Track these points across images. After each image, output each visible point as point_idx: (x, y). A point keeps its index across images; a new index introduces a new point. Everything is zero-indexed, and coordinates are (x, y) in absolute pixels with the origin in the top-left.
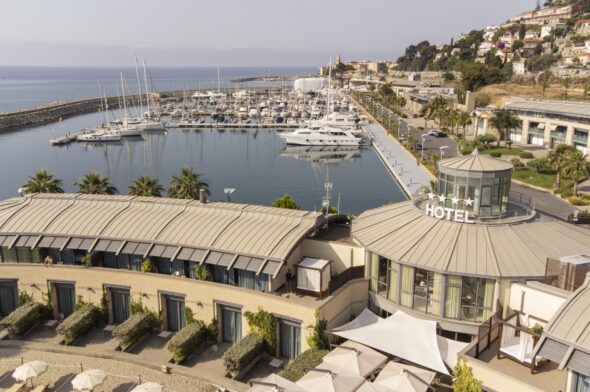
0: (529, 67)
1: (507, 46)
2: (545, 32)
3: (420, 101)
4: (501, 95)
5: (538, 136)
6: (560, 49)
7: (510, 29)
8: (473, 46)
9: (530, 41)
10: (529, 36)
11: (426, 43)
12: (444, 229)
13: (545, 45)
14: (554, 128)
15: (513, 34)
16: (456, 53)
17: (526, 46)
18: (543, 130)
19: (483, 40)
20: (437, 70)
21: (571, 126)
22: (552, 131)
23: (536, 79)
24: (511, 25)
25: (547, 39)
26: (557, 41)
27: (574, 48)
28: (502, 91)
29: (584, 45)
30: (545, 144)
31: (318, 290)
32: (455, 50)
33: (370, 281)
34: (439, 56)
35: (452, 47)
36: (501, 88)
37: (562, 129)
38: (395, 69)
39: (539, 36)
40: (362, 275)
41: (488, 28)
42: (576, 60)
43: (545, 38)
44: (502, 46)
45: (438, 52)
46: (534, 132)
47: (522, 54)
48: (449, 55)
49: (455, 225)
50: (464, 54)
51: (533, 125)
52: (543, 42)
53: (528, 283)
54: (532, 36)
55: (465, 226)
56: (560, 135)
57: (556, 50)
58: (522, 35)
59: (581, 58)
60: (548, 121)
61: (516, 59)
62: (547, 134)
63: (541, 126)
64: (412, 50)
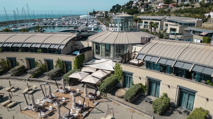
0: (145, 10)
1: (139, 5)
8: (131, 5)
9: (145, 3)
11: (118, 5)
12: (114, 34)
15: (141, 2)
17: (144, 5)
19: (133, 3)
29: (158, 4)
32: (126, 6)
33: (94, 51)
34: (121, 8)
38: (110, 12)
39: (147, 2)
40: (91, 49)
43: (149, 2)
48: (124, 8)
49: (117, 33)
50: (128, 7)
52: (148, 4)
53: (137, 45)
55: (120, 33)
58: (143, 1)
61: (142, 8)
64: (114, 7)
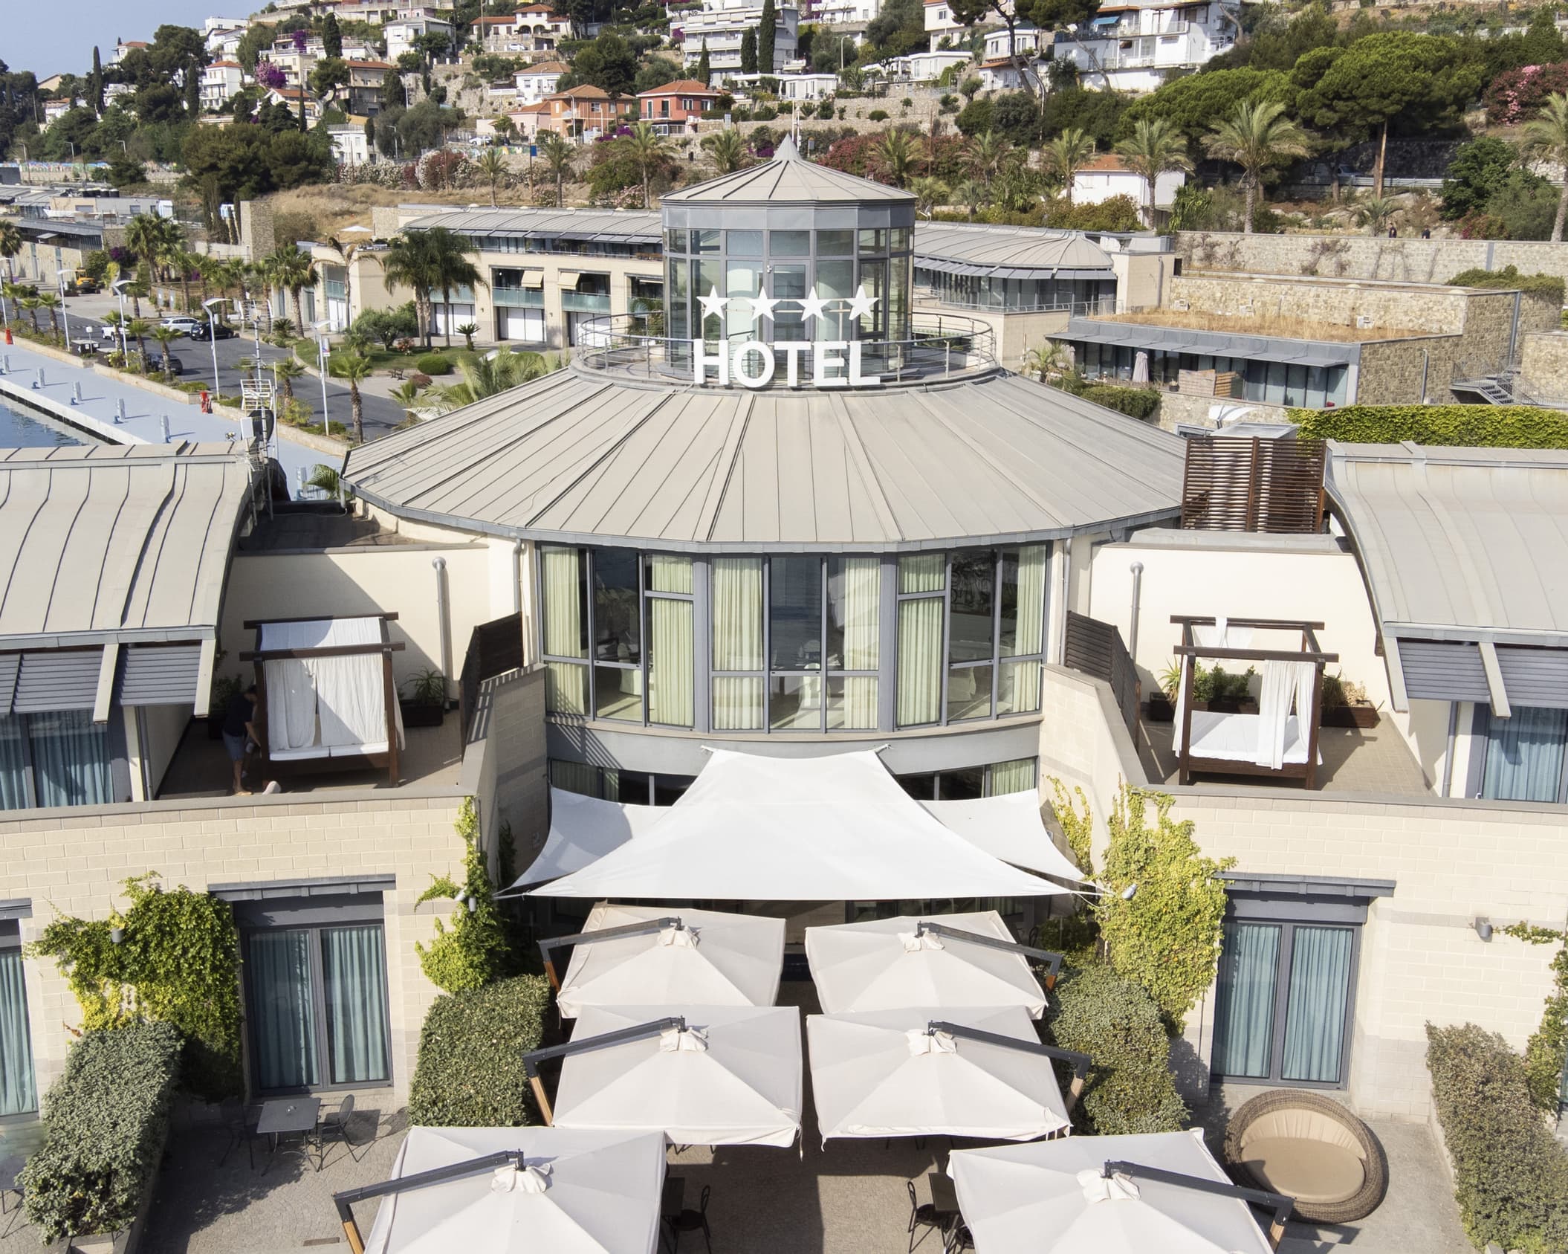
0: (384, 141)
1: (292, 81)
2: (399, 42)
3: (64, 240)
4: (342, 213)
5: (525, 313)
6: (451, 96)
7: (288, 28)
8: (179, 77)
9: (362, 68)
10: (352, 52)
13: (408, 80)
14: (571, 281)
15: (301, 46)
16: (125, 101)
17: (356, 81)
18: (537, 291)
19: (206, 61)
20: (63, 158)
21: (619, 270)
22: (566, 292)
23: (420, 175)
24: (285, 17)
25: (409, 64)
26: (440, 71)
27: (490, 93)
28: (337, 205)
29: (512, 85)
30: (551, 333)
31: (376, 743)
32: (112, 90)
34: (55, 112)
35: (102, 77)
36: (332, 195)
37: (594, 283)
39: (383, 52)
41: (211, 23)
42: (505, 124)
43: (402, 59)
44: (277, 79)
45: (46, 96)
46: (512, 298)
47: (348, 106)
50: (156, 102)
51: (507, 278)
52: (401, 72)
54: (360, 53)
56: (591, 301)
57: (441, 97)
58: (333, 46)
59: (517, 119)
60: (552, 263)
61: (333, 118)
62: (553, 303)
63: (529, 279)
